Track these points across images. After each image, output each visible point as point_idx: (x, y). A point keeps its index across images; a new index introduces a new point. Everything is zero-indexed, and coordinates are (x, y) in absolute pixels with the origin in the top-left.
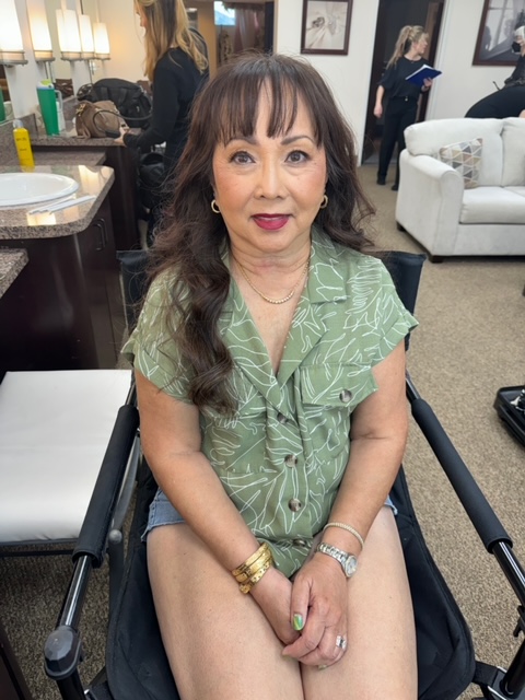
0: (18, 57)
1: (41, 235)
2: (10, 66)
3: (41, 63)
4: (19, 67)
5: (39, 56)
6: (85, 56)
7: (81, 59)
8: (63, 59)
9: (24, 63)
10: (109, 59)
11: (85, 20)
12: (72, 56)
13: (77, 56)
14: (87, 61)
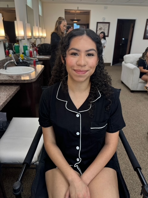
0: (23, 38)
1: (24, 82)
2: (20, 40)
3: (28, 39)
4: (23, 40)
5: (28, 38)
6: (40, 37)
7: (38, 38)
8: (34, 38)
9: (24, 39)
10: (46, 38)
11: (40, 29)
12: (36, 37)
13: (38, 37)
14: (40, 38)
